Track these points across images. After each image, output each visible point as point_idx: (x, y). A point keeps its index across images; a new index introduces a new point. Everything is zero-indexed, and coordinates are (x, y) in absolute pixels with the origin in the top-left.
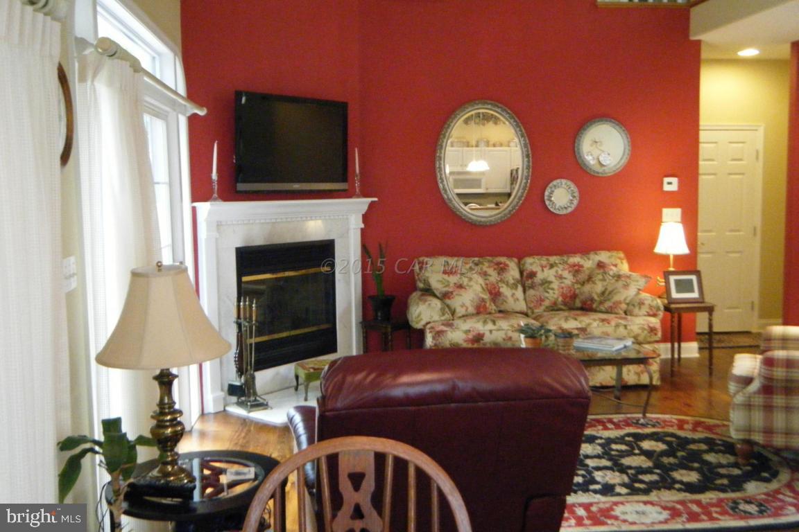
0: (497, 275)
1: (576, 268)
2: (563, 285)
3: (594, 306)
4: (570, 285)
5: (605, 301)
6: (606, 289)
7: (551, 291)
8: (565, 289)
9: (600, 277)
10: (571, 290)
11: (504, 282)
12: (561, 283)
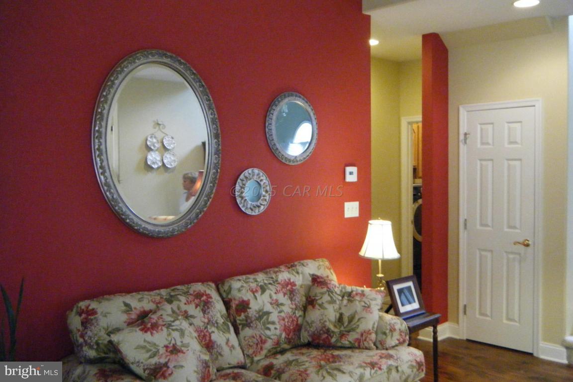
0: (201, 314)
1: (289, 287)
2: (283, 314)
3: (333, 340)
4: (291, 314)
5: (349, 332)
6: (341, 315)
7: (271, 327)
8: (286, 320)
9: (326, 298)
10: (293, 321)
11: (213, 325)
12: (280, 312)
